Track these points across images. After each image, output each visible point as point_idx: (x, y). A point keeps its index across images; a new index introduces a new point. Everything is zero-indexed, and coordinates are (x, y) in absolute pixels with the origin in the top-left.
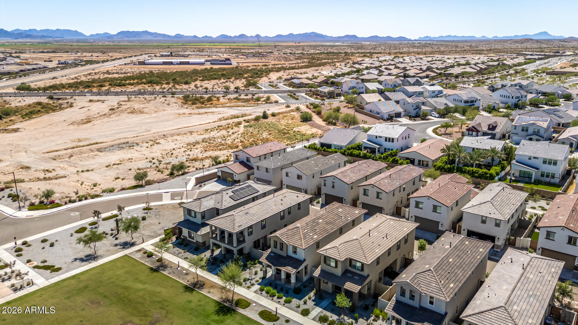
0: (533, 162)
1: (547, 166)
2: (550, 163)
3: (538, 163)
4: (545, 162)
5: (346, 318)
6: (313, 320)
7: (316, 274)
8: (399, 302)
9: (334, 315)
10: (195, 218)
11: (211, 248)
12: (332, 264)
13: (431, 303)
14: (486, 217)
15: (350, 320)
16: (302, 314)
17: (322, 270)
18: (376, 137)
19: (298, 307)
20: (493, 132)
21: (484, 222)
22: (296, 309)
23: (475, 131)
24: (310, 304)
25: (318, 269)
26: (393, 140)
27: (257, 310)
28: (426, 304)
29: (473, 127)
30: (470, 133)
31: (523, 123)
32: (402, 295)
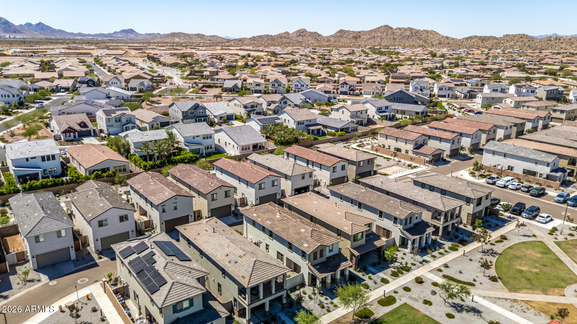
0: (197, 139)
1: (206, 140)
2: (207, 138)
3: (200, 139)
4: (204, 138)
5: (393, 265)
6: (394, 280)
7: (356, 253)
8: (407, 230)
9: (390, 269)
10: (191, 308)
11: (247, 318)
12: (359, 238)
13: (417, 218)
14: (304, 174)
15: (396, 264)
16: (386, 283)
17: (354, 249)
18: (27, 160)
19: (376, 283)
20: (88, 129)
21: (303, 178)
22: (379, 285)
23: (72, 132)
24: (373, 276)
25: (351, 250)
26: (53, 157)
27: (377, 306)
28: (415, 221)
29: (69, 128)
30: (68, 134)
31: (113, 115)
32: (406, 224)
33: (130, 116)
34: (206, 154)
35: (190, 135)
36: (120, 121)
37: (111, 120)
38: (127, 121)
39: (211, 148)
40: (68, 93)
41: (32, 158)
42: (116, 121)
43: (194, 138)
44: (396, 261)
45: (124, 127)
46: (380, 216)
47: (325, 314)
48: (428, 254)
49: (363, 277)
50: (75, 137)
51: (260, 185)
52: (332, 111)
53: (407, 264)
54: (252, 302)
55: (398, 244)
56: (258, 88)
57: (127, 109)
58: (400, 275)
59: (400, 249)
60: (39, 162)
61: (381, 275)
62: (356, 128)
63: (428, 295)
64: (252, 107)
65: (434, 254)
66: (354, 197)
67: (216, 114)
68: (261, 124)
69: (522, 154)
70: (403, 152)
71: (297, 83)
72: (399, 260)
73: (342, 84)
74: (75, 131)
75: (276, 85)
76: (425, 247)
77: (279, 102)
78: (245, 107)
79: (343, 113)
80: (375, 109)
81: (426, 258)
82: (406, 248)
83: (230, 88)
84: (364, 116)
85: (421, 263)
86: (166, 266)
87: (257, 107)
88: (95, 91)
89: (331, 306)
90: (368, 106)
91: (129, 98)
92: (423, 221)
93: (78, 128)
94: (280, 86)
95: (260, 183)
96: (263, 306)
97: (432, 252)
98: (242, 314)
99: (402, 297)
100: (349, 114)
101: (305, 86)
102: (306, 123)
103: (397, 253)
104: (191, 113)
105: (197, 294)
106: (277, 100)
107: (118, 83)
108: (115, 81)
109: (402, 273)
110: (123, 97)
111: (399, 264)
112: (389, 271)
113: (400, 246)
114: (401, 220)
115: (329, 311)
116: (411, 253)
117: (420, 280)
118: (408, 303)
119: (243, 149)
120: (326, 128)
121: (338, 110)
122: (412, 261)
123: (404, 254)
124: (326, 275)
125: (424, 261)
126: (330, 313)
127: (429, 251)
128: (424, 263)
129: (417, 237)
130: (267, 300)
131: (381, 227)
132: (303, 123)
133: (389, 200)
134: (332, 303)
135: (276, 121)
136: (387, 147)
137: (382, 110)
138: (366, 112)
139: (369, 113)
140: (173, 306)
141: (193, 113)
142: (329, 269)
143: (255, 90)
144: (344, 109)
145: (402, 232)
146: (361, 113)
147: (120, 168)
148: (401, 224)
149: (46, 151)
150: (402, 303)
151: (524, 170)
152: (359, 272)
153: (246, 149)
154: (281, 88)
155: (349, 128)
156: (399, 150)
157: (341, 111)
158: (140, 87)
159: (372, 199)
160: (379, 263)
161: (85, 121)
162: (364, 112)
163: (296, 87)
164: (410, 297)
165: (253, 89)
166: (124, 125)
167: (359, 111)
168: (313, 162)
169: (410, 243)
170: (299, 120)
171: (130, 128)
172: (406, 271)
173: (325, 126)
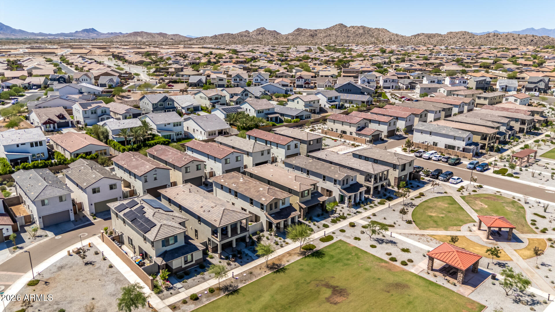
0: (168, 126)
1: (176, 127)
2: (177, 125)
3: (171, 127)
4: (174, 126)
5: (333, 215)
6: (333, 225)
7: (304, 206)
8: (344, 189)
9: (330, 218)
10: (176, 243)
11: (219, 252)
12: (306, 195)
13: (352, 180)
14: (263, 151)
15: (336, 215)
16: (327, 228)
17: (302, 203)
18: (18, 146)
19: (319, 228)
20: (66, 120)
21: (262, 154)
22: (321, 229)
23: (52, 123)
24: (316, 223)
25: (300, 204)
26: (41, 143)
27: (319, 242)
28: (351, 182)
29: (49, 119)
30: (48, 125)
31: (89, 108)
32: (343, 185)
33: (104, 109)
34: (176, 139)
35: (161, 123)
36: (95, 113)
37: (87, 112)
38: (102, 112)
39: (181, 134)
40: (40, 90)
41: (22, 144)
42: (92, 113)
43: (165, 126)
44: (335, 213)
45: (100, 118)
46: (324, 180)
47: (279, 249)
48: (361, 207)
49: (309, 224)
50: (54, 128)
51: (226, 160)
52: (288, 101)
53: (343, 214)
54: (222, 239)
55: (337, 200)
56: (221, 83)
57: (101, 102)
58: (338, 222)
59: (339, 204)
60: (28, 147)
61: (323, 222)
62: (309, 116)
63: (358, 234)
64: (217, 99)
65: (365, 207)
66: (303, 167)
67: (183, 106)
68: (225, 113)
69: (444, 132)
70: (348, 134)
71: (257, 78)
72: (338, 212)
73: (297, 78)
74: (55, 122)
75: (238, 79)
76: (359, 202)
77: (241, 95)
78: (210, 99)
79: (298, 103)
80: (325, 99)
81: (359, 210)
82: (344, 203)
83: (195, 83)
84: (316, 105)
85: (355, 213)
86: (154, 215)
87: (220, 99)
88: (68, 87)
89: (284, 244)
90: (320, 96)
91: (100, 93)
92: (357, 183)
93: (57, 120)
94: (242, 80)
95: (226, 158)
96: (231, 243)
97: (365, 206)
98: (215, 250)
99: (338, 236)
100: (303, 103)
101: (264, 80)
102: (265, 112)
103: (337, 207)
104: (160, 105)
105: (180, 232)
106: (239, 93)
107: (89, 79)
108: (86, 77)
109: (340, 221)
110: (94, 93)
111: (338, 215)
112: (330, 219)
113: (339, 202)
114: (340, 181)
115: (282, 247)
116: (348, 207)
117: (352, 224)
118: (342, 239)
119: (209, 135)
120: (283, 116)
121: (293, 100)
122: (348, 213)
123: (343, 208)
124: (279, 221)
125: (357, 212)
126: (282, 248)
127: (362, 205)
128: (358, 214)
129: (353, 194)
130: (234, 239)
131: (325, 189)
132: (263, 112)
133: (331, 167)
134: (284, 242)
135: (238, 110)
136: (334, 130)
137: (333, 100)
138: (318, 102)
139: (320, 103)
140: (162, 241)
141: (162, 105)
142: (282, 217)
143: (218, 85)
144: (299, 100)
145: (340, 191)
146: (314, 103)
147: (101, 152)
148: (339, 185)
149: (34, 138)
150: (338, 239)
151: (446, 145)
152: (306, 220)
153: (212, 134)
154: (242, 82)
155: (303, 115)
156: (344, 132)
157: (296, 101)
158: (110, 83)
159: (317, 167)
160: (322, 215)
161: (63, 113)
162: (316, 102)
163: (257, 81)
164: (345, 236)
165: (216, 83)
166: (99, 117)
167: (312, 101)
168: (271, 142)
169: (346, 198)
170: (258, 109)
171: (105, 119)
172: (343, 219)
173: (282, 115)
